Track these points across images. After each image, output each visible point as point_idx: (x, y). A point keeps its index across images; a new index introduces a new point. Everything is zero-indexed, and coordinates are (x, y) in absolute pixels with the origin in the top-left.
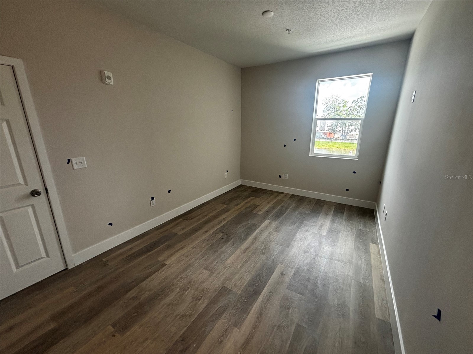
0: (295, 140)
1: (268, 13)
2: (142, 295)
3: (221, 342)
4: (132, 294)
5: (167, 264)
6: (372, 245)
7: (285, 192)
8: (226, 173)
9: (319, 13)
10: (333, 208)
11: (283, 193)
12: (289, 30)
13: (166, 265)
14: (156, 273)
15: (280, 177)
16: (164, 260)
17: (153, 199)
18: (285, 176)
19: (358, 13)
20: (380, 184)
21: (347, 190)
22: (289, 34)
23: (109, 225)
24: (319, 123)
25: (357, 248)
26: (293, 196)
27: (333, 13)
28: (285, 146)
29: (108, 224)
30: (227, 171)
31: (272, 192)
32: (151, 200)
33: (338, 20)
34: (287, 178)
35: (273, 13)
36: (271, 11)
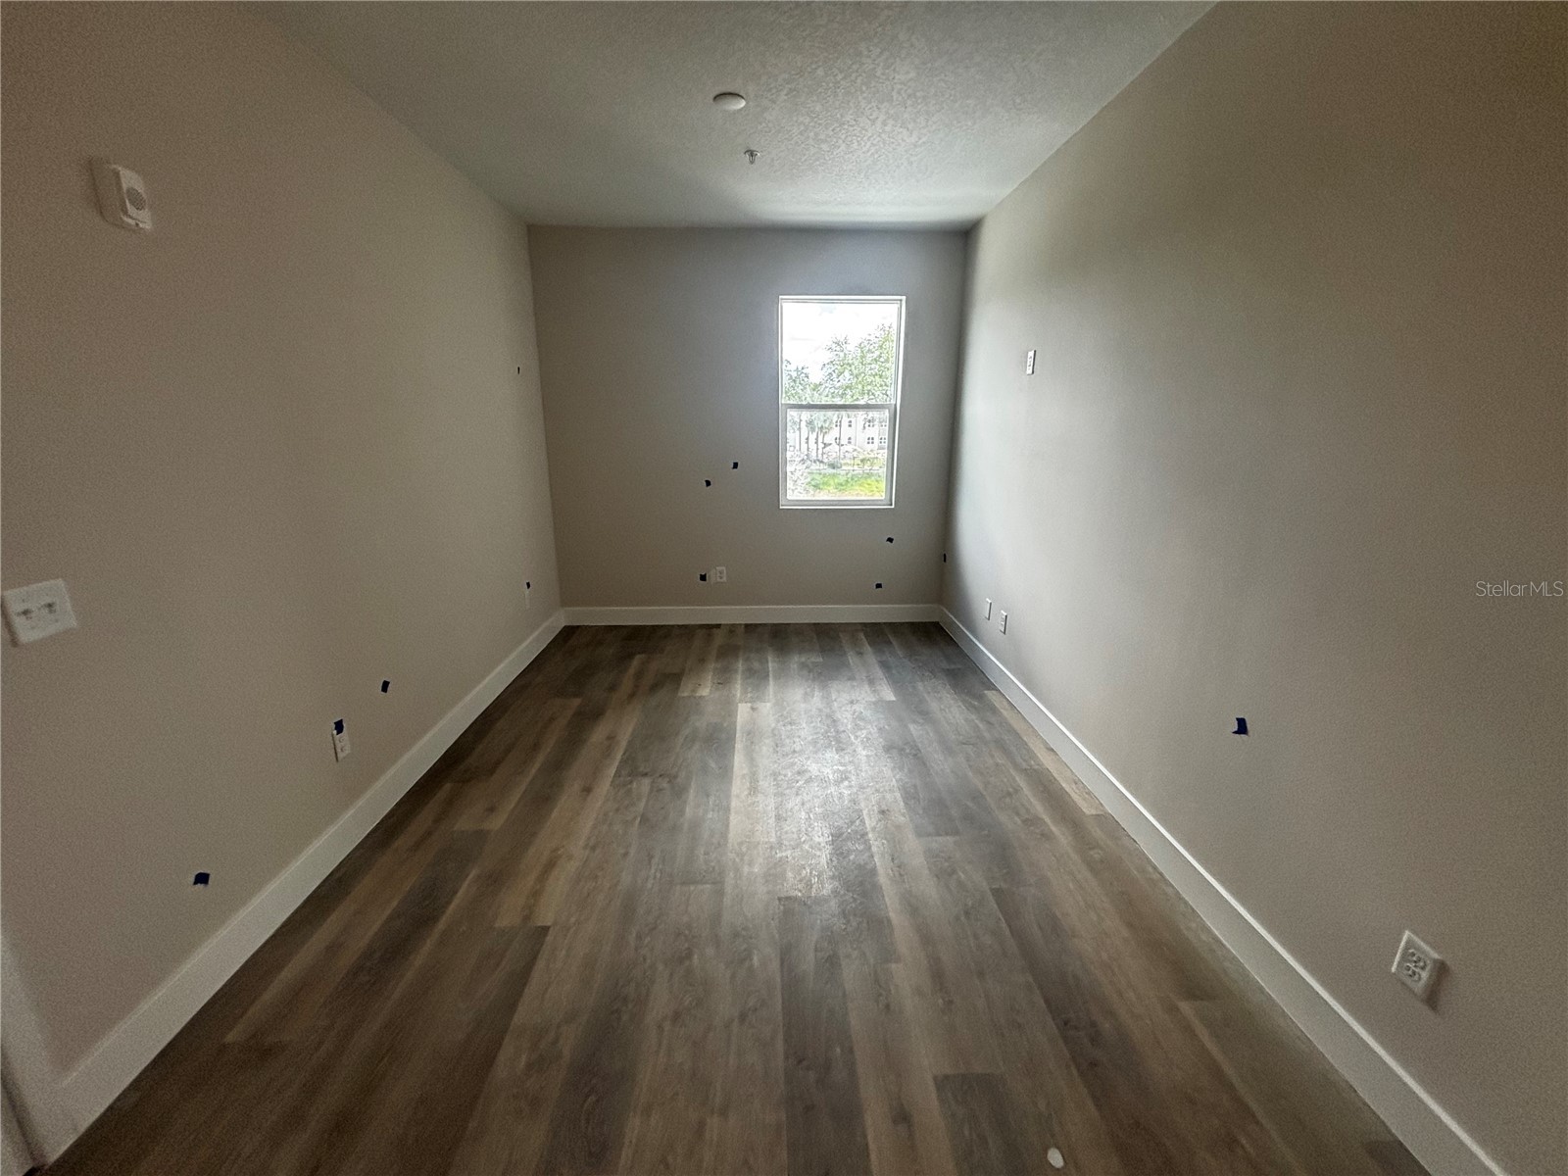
0: (736, 465)
1: (729, 99)
2: (556, 1041)
3: (887, 1006)
4: (512, 1059)
5: (549, 928)
6: (989, 694)
7: (723, 623)
8: (527, 591)
9: (843, 137)
10: (862, 636)
11: (718, 626)
12: (752, 154)
13: (545, 930)
14: (540, 964)
15: (703, 578)
16: (527, 918)
17: (339, 727)
18: (719, 574)
19: (912, 159)
20: (945, 561)
21: (879, 586)
22: (752, 162)
23: (195, 883)
24: (792, 414)
25: (971, 707)
26: (750, 628)
27: (869, 144)
28: (708, 483)
29: (193, 879)
30: (528, 585)
31: (687, 631)
32: (335, 732)
33: (869, 162)
34: (725, 579)
35: (742, 104)
36: (739, 95)
